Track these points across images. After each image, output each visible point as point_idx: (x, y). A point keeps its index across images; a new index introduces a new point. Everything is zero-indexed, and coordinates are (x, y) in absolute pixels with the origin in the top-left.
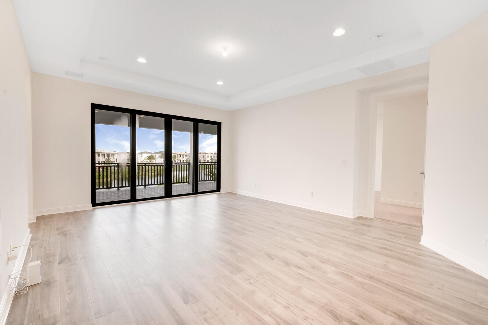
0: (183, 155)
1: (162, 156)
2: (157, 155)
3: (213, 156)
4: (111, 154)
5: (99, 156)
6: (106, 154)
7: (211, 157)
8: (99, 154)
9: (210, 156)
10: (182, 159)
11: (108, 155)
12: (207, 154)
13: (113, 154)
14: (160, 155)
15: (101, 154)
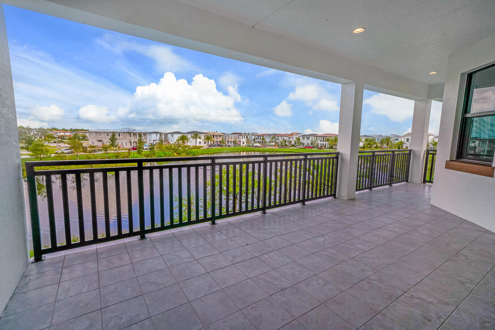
0: (216, 136)
1: (195, 137)
2: (189, 136)
3: (248, 137)
4: (142, 134)
5: (130, 136)
6: (137, 134)
7: (247, 137)
8: (130, 134)
9: (245, 137)
10: (215, 140)
11: (140, 135)
12: (243, 135)
13: (144, 134)
14: (192, 135)
15: (132, 134)
